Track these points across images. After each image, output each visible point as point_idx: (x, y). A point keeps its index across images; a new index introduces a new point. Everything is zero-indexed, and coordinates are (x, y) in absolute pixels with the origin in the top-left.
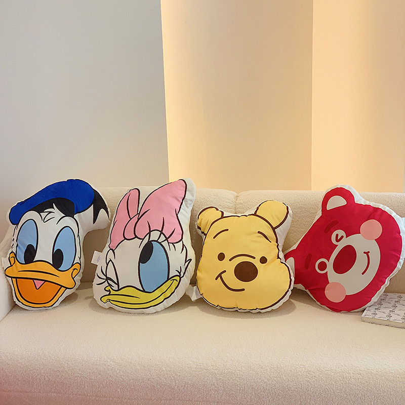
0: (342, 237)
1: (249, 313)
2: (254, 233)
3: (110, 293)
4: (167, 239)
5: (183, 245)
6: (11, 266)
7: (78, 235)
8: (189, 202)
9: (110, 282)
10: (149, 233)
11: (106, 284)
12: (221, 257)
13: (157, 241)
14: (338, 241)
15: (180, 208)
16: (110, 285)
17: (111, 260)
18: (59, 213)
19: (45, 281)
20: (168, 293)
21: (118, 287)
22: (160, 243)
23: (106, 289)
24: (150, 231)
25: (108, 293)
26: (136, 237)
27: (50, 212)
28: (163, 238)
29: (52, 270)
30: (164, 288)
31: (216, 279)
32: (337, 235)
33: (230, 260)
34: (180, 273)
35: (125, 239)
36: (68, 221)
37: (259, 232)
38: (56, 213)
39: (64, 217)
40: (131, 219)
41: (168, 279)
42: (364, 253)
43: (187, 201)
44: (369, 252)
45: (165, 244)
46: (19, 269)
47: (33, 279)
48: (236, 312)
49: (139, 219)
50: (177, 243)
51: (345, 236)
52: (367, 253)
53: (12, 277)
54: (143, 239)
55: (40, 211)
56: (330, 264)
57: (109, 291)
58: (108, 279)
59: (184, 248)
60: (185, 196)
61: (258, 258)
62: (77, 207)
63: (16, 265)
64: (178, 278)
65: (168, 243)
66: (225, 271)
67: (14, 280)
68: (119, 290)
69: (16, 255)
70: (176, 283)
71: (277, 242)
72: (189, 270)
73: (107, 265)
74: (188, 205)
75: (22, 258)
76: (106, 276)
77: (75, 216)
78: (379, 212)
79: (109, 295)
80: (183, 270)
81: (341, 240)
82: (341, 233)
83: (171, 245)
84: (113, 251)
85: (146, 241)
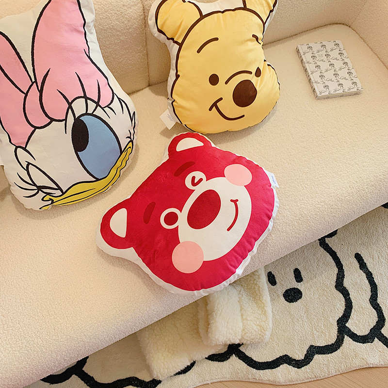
3: (52, 200)
4: (98, 104)
5: (119, 99)
8: (92, 25)
9: (44, 190)
10: (70, 107)
11: (41, 194)
13: (86, 114)
14: (195, 184)
15: (87, 43)
16: (48, 194)
17: (29, 164)
22: (92, 115)
23: (44, 199)
24: (70, 104)
25: (50, 202)
26: (52, 120)
28: (92, 105)
31: (211, 110)
32: (194, 177)
34: (130, 138)
35: (36, 128)
40: (26, 94)
45: (99, 112)
49: (41, 91)
50: (112, 102)
54: (66, 120)
57: (51, 199)
58: (40, 188)
60: (84, 19)
64: (130, 145)
65: (102, 108)
68: (63, 193)
73: (27, 170)
76: (35, 185)
79: (53, 202)
80: (132, 132)
83: (107, 109)
84: (25, 149)
85: (71, 121)
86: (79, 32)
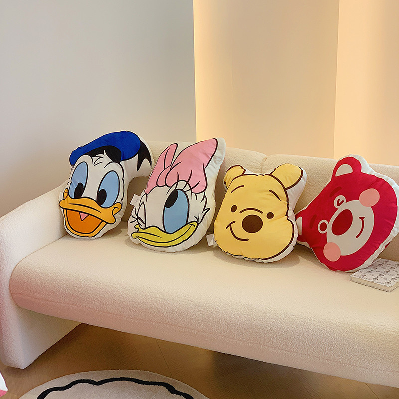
0: (343, 202)
1: (253, 261)
2: (266, 191)
4: (191, 189)
5: (205, 195)
6: (64, 199)
7: (123, 179)
8: (218, 159)
9: (139, 221)
10: (177, 182)
11: (136, 223)
12: (234, 209)
13: (182, 190)
14: (338, 205)
15: (209, 163)
16: (139, 224)
17: (143, 203)
18: (108, 159)
19: (89, 215)
20: (186, 236)
21: (145, 227)
22: (184, 192)
23: (135, 227)
26: (166, 184)
27: (100, 157)
28: (187, 187)
29: (96, 206)
30: (183, 231)
31: (227, 228)
32: (339, 200)
33: (241, 213)
34: (198, 220)
35: (157, 185)
36: (115, 166)
37: (270, 191)
38: (105, 158)
39: (111, 162)
40: (165, 169)
41: (187, 224)
42: (360, 218)
43: (216, 158)
44: (364, 218)
45: (189, 193)
46: (70, 202)
47: (79, 212)
48: (243, 259)
49: (171, 170)
50: (199, 193)
51: (345, 201)
52: (362, 219)
53: (64, 209)
54: (171, 187)
55: (92, 154)
56: (329, 225)
57: (138, 229)
58: (138, 218)
59: (205, 198)
60: (215, 153)
61: (266, 213)
62: (123, 155)
63: (67, 199)
64: (195, 224)
65: (191, 192)
66: (235, 222)
67: (65, 210)
68: (145, 229)
69: (68, 190)
70: (193, 228)
71: (288, 201)
72: (207, 218)
73: (140, 206)
74: (217, 161)
75: (72, 194)
76: (137, 216)
77: (121, 163)
78: (381, 182)
79: (137, 232)
80: (201, 217)
81: (342, 204)
82: (342, 198)
83: (193, 194)
84: (147, 195)
85: (173, 189)
86: (208, 156)
